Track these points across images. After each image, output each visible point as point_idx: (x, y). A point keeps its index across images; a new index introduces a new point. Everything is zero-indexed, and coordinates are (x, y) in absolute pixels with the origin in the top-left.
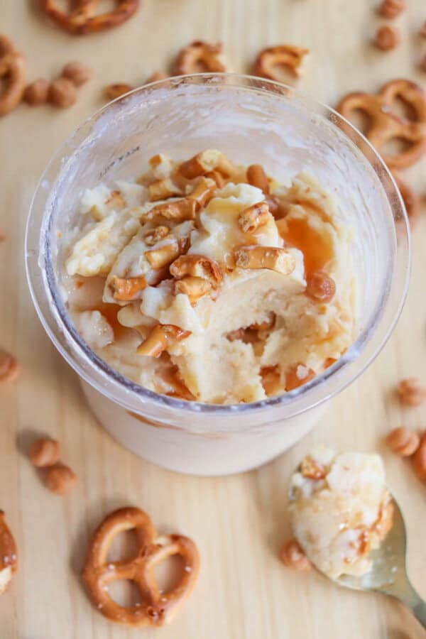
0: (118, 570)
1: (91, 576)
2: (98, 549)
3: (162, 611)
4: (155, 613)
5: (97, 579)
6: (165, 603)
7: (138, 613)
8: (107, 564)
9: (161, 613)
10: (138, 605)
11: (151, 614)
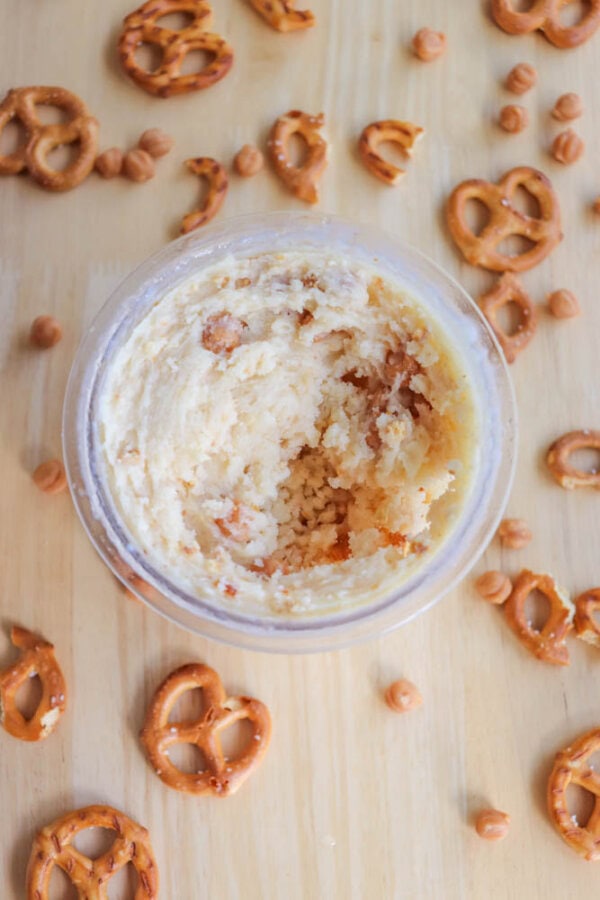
0: (180, 734)
1: (150, 739)
2: (160, 710)
3: (227, 782)
4: (219, 784)
5: (156, 742)
6: (231, 773)
7: (199, 782)
8: (169, 726)
9: (225, 786)
10: (200, 773)
11: (214, 783)
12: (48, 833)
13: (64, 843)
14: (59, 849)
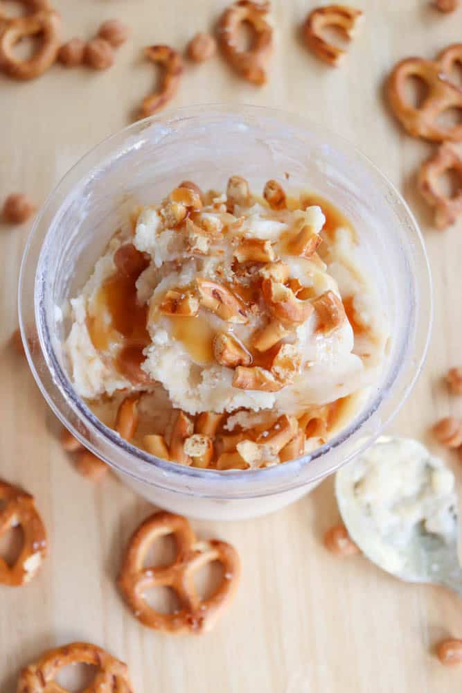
0: (155, 576)
1: (127, 582)
2: (135, 556)
3: (202, 619)
4: (195, 621)
5: (134, 584)
6: (204, 611)
7: (176, 621)
8: (144, 570)
9: (200, 622)
10: (176, 613)
11: (190, 622)
12: (33, 669)
13: (48, 678)
14: (43, 683)
